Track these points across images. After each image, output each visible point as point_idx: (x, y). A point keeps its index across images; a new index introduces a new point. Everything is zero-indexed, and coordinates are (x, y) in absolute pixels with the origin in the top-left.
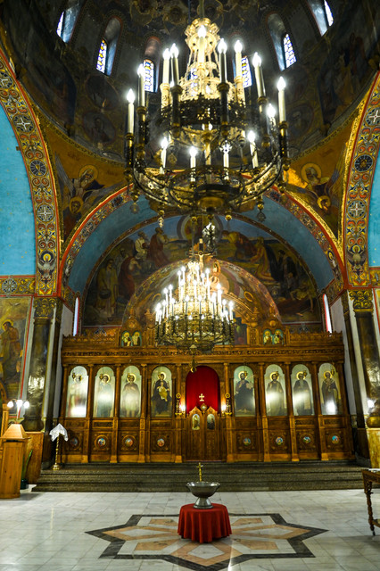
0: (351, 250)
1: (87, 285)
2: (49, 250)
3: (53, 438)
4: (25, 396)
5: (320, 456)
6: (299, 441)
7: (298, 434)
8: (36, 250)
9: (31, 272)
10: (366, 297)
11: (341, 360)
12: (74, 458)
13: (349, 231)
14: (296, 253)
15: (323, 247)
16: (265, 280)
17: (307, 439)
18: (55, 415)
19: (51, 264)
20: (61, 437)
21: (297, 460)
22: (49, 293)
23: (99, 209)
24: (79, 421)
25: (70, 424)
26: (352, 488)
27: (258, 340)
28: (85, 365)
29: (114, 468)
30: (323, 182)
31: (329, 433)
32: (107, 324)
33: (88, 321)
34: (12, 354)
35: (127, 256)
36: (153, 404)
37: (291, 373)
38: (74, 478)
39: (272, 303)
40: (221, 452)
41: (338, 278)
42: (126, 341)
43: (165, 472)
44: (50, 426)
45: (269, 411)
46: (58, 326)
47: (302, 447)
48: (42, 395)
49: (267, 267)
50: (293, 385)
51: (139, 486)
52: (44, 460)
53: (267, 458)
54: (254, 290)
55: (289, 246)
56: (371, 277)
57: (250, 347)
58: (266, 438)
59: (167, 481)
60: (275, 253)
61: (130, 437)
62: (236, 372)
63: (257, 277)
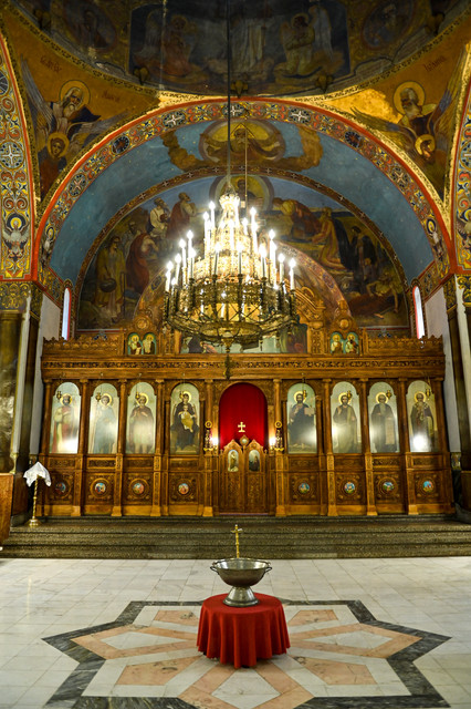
0: (463, 216)
1: (82, 273)
2: (19, 212)
3: (29, 483)
5: (406, 510)
6: (378, 488)
7: (376, 478)
11: (440, 376)
12: (61, 509)
13: (461, 187)
14: (376, 230)
15: (420, 215)
16: (332, 268)
17: (388, 486)
18: (34, 451)
19: (22, 233)
20: (41, 480)
21: (375, 514)
22: (20, 275)
23: (91, 154)
24: (69, 459)
25: (54, 462)
26: (456, 555)
27: (322, 347)
28: (76, 381)
29: (117, 524)
30: (425, 113)
31: (418, 477)
32: (110, 327)
33: (84, 322)
35: (139, 233)
36: (173, 436)
37: (368, 394)
38: (57, 539)
39: (341, 300)
40: (268, 501)
41: (441, 259)
42: (134, 347)
43: (189, 530)
44: (25, 465)
45: (336, 446)
46: (34, 324)
47: (382, 495)
48: (12, 422)
49: (335, 250)
50: (371, 411)
51: (150, 551)
52: (14, 512)
53: (333, 511)
54: (316, 284)
55: (366, 219)
57: (312, 356)
58: (331, 484)
59: (190, 543)
60: (347, 230)
61: (140, 482)
62: (290, 392)
63: (321, 263)
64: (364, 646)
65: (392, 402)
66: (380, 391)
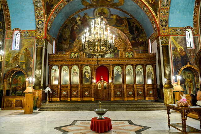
0: (162, 20)
1: (58, 35)
2: (41, 19)
3: (46, 92)
4: (34, 76)
5: (145, 99)
6: (138, 93)
7: (137, 91)
8: (36, 19)
9: (34, 29)
10: (166, 39)
11: (155, 64)
12: (54, 99)
13: (162, 12)
14: (139, 23)
15: (150, 20)
16: (127, 34)
17: (140, 93)
18: (47, 83)
19: (42, 25)
20: (49, 91)
21: (137, 100)
22: (42, 37)
23: (60, 3)
24: (56, 86)
25: (52, 87)
26: (157, 110)
27: (123, 56)
28: (57, 65)
29: (69, 103)
31: (149, 90)
32: (66, 50)
33: (59, 49)
34: (28, 61)
35: (73, 24)
36: (83, 80)
37: (135, 68)
38: (54, 106)
39: (129, 43)
40: (109, 97)
41: (156, 32)
42: (73, 56)
43: (88, 104)
44: (45, 87)
46: (46, 50)
47: (138, 95)
48: (41, 76)
49: (128, 29)
50: (136, 73)
51: (78, 109)
52: (42, 100)
53: (126, 99)
54: (122, 38)
55: (136, 20)
56: (169, 31)
57: (121, 58)
58: (125, 92)
59: (88, 107)
61: (75, 92)
62: (115, 68)
63: (124, 32)
64: (130, 129)
65: (142, 71)
66: (139, 68)
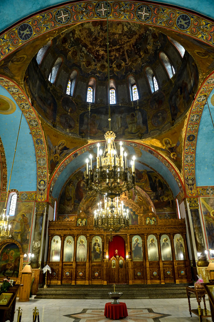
0: (187, 178)
1: (60, 194)
2: (43, 179)
3: (44, 272)
4: (31, 250)
5: (175, 282)
6: (165, 274)
7: (164, 270)
8: (37, 179)
9: (35, 190)
10: (195, 202)
12: (54, 282)
13: (186, 169)
14: (162, 178)
15: (174, 177)
17: (169, 273)
18: (45, 261)
19: (44, 186)
20: (48, 271)
21: (163, 283)
22: (43, 200)
23: (66, 159)
24: (56, 263)
25: (52, 264)
27: (143, 223)
28: (60, 235)
29: (74, 287)
30: (173, 146)
31: (179, 269)
34: (25, 230)
35: (80, 180)
36: (93, 255)
37: (160, 239)
38: (54, 292)
39: (151, 203)
40: (126, 279)
41: (182, 192)
42: (79, 223)
43: (99, 289)
44: (43, 266)
45: (149, 258)
46: (47, 216)
47: (166, 277)
48: (39, 251)
49: (148, 184)
50: (161, 245)
51: (86, 296)
52: (40, 283)
53: (149, 282)
54: (143, 196)
55: (159, 174)
56: (197, 191)
57: (140, 226)
58: (148, 272)
59: (99, 294)
60: (152, 177)
61: (82, 272)
62: (133, 238)
63: (144, 190)
65: (169, 242)
